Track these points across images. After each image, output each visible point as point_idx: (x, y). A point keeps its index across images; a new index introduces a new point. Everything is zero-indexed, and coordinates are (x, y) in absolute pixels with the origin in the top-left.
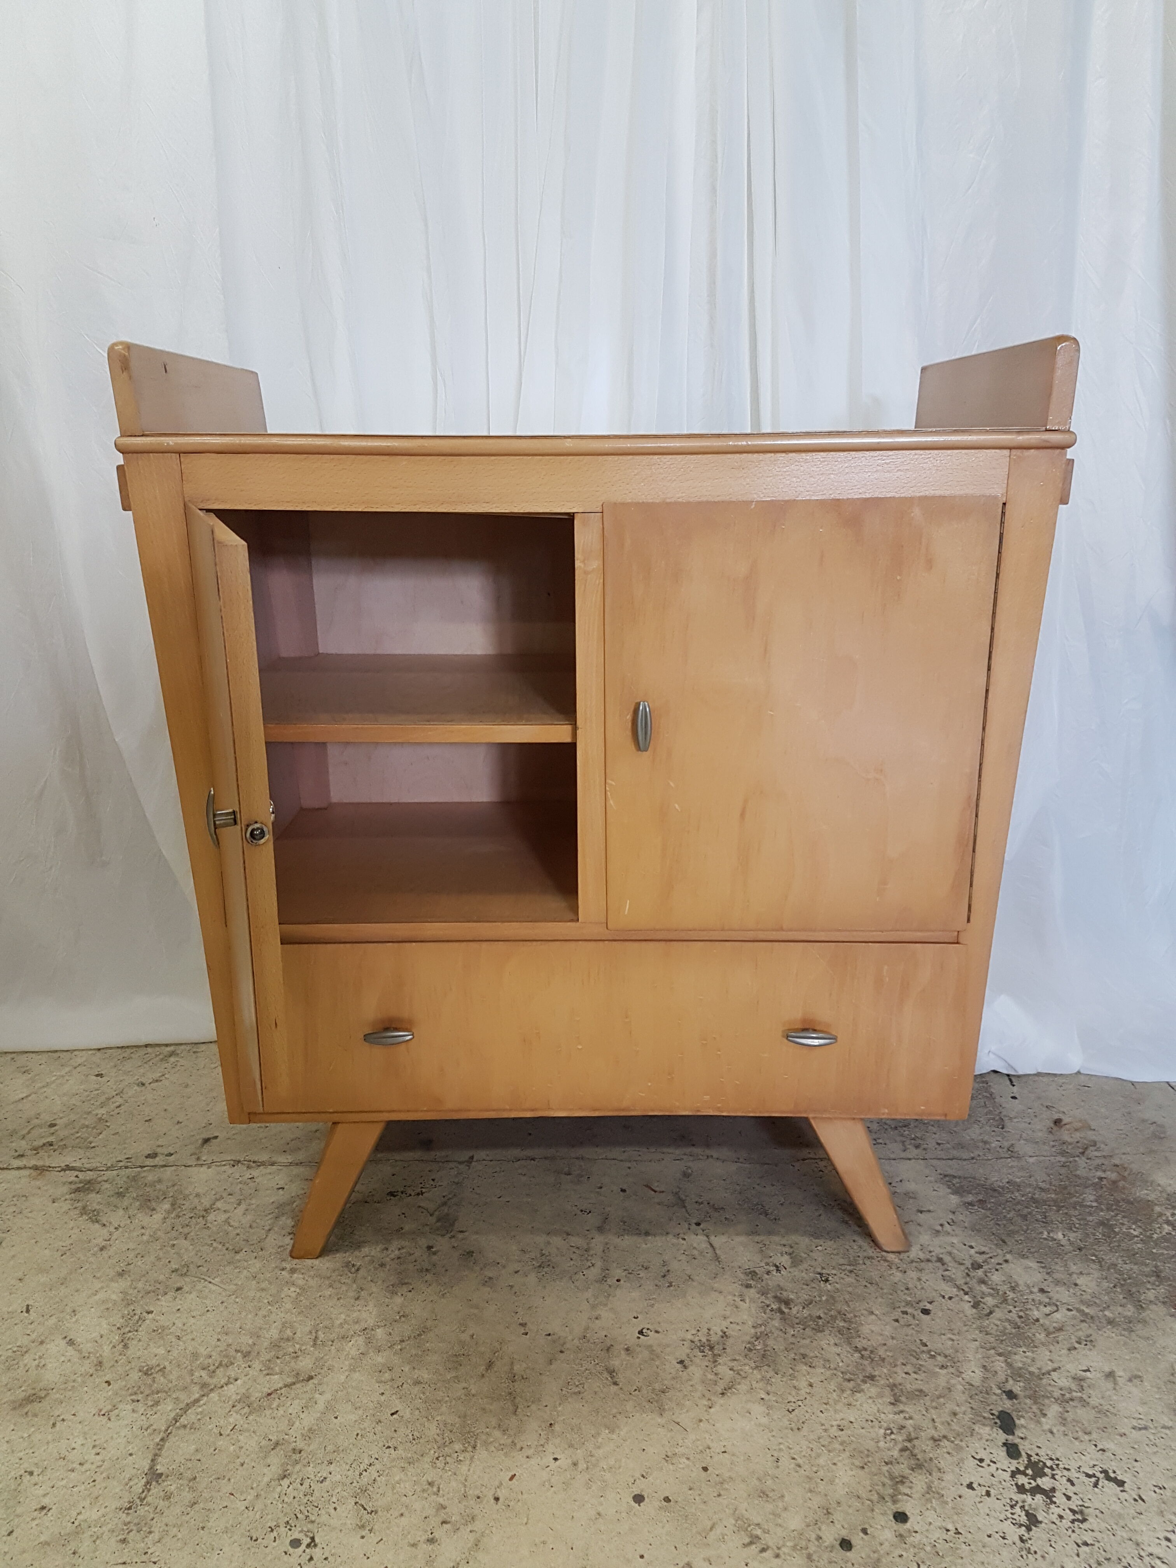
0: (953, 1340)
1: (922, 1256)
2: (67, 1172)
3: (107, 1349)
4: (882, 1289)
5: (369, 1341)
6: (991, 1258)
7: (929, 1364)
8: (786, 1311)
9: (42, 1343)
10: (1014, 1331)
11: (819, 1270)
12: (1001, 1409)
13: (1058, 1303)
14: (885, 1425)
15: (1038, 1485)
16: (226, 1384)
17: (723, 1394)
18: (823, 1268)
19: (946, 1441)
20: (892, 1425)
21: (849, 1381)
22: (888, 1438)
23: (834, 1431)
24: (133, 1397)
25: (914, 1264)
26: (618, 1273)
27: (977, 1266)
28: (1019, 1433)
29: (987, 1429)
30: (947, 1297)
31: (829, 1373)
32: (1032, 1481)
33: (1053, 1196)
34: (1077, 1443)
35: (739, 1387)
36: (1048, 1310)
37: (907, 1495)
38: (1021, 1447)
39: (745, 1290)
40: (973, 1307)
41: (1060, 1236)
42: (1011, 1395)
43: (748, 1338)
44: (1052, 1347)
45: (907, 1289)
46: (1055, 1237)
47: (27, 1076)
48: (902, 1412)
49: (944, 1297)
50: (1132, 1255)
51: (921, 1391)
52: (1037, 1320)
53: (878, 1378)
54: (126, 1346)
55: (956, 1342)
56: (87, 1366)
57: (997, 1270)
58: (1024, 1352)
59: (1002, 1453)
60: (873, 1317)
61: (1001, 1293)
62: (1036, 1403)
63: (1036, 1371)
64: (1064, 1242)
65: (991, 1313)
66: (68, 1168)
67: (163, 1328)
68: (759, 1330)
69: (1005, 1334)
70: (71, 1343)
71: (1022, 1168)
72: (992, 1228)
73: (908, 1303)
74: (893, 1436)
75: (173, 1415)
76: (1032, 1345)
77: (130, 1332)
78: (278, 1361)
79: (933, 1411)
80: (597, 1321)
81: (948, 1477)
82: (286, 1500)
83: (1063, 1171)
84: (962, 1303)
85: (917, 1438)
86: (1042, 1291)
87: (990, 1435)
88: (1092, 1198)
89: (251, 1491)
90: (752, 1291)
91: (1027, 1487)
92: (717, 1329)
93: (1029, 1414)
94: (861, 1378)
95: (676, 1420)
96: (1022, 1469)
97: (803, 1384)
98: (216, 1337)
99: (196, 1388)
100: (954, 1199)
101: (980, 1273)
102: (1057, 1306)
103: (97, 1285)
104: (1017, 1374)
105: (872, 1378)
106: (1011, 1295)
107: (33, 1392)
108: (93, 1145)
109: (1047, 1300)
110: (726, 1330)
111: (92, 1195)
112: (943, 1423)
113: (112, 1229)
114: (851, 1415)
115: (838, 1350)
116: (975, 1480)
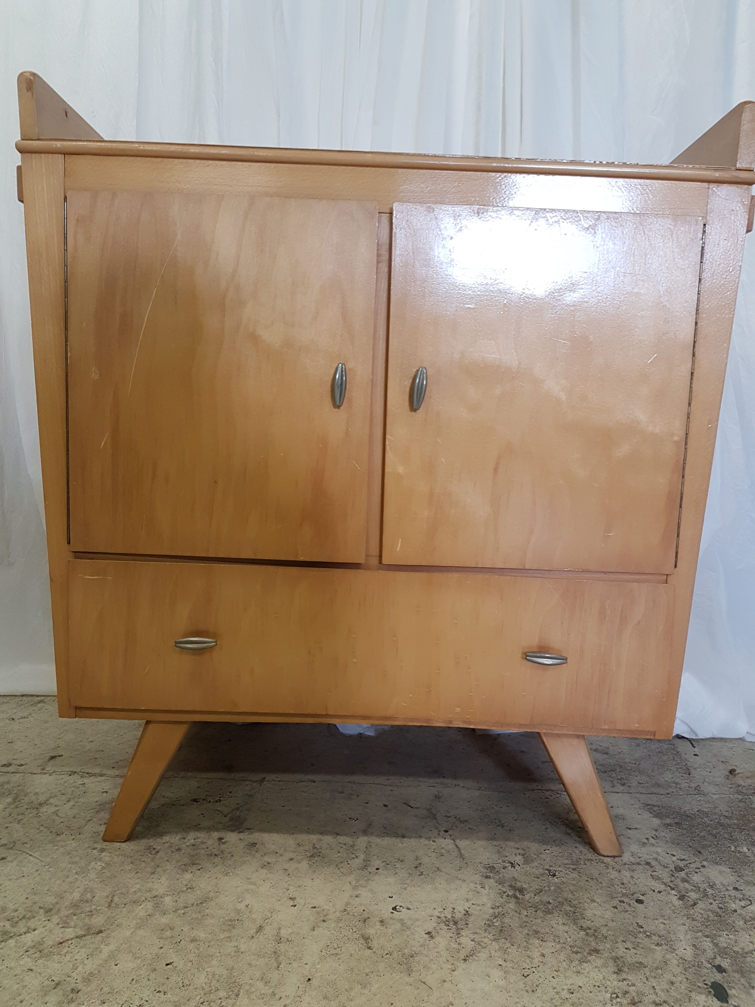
0: (664, 924)
1: (632, 860)
4: (601, 883)
5: (156, 906)
6: (691, 863)
7: (646, 942)
8: (520, 897)
10: (716, 918)
11: (547, 867)
12: (713, 980)
13: (751, 899)
14: (611, 990)
16: (25, 933)
17: (465, 960)
18: (551, 866)
20: (617, 991)
21: (577, 953)
22: (614, 1001)
23: (565, 994)
25: (627, 866)
26: (377, 863)
27: (679, 869)
28: (733, 1002)
29: (703, 997)
30: (656, 891)
31: (558, 946)
33: (735, 821)
35: (479, 955)
36: (743, 903)
39: (485, 881)
40: (679, 899)
41: (745, 849)
42: (720, 969)
43: (487, 916)
45: (623, 884)
46: (741, 850)
48: (624, 980)
51: (641, 963)
52: (736, 911)
53: (601, 952)
55: (667, 925)
57: (696, 873)
58: (727, 935)
60: (595, 904)
61: (701, 889)
62: (743, 976)
63: (740, 951)
64: (749, 854)
65: (695, 904)
68: (496, 911)
69: (709, 921)
71: (708, 802)
72: (689, 843)
73: (624, 895)
74: (618, 1000)
76: (734, 930)
78: (75, 918)
79: (652, 980)
80: (357, 899)
83: (741, 805)
84: (670, 896)
85: (640, 1002)
86: (736, 889)
87: (706, 1002)
90: (491, 880)
92: (461, 908)
93: (739, 986)
94: (587, 951)
95: (423, 981)
97: (536, 954)
98: (25, 896)
100: (656, 822)
101: (682, 874)
102: (750, 901)
104: (724, 952)
105: (597, 951)
106: (710, 891)
109: (741, 896)
110: (468, 909)
112: (662, 990)
114: (580, 981)
115: (566, 928)
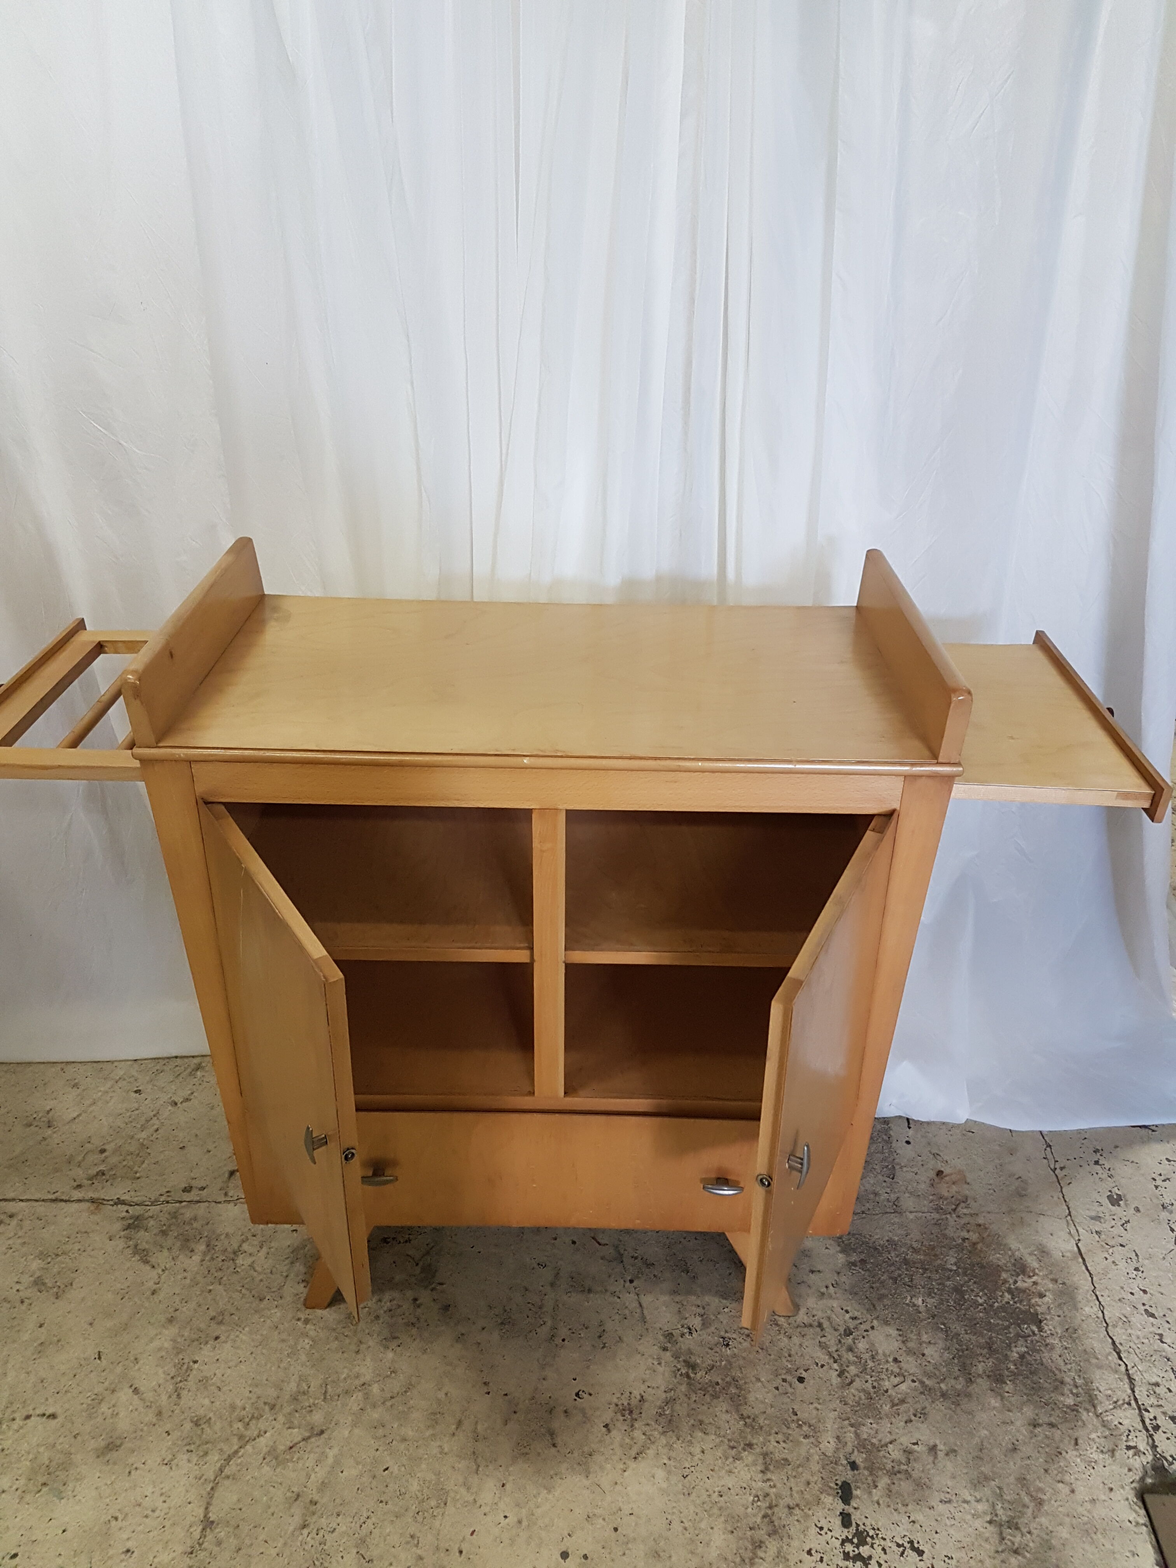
0: (818, 1409)
1: (806, 1320)
2: (119, 1206)
3: (164, 1397)
4: (770, 1355)
5: (366, 1396)
6: (861, 1323)
7: (795, 1433)
8: (692, 1375)
9: (114, 1391)
10: (866, 1401)
11: (722, 1334)
12: (844, 1479)
13: (906, 1374)
14: (754, 1492)
15: (859, 1553)
17: (635, 1458)
18: (726, 1332)
19: (797, 1508)
20: (759, 1493)
21: (733, 1448)
22: (755, 1505)
23: (715, 1496)
24: (188, 1447)
25: (799, 1330)
26: (564, 1332)
27: (848, 1332)
28: (854, 1503)
29: (831, 1498)
30: (819, 1364)
31: (718, 1440)
32: (856, 1549)
33: (922, 1257)
34: (895, 1514)
35: (648, 1451)
36: (896, 1381)
37: (762, 1558)
38: (853, 1517)
39: (662, 1353)
40: (839, 1376)
41: (919, 1302)
42: (853, 1466)
43: (659, 1403)
44: (893, 1420)
45: (790, 1356)
46: (916, 1302)
48: (768, 1480)
49: (817, 1364)
50: (973, 1325)
51: (786, 1460)
52: (887, 1391)
53: (755, 1446)
54: (179, 1396)
55: (820, 1412)
56: (151, 1417)
57: (864, 1337)
58: (871, 1424)
59: (838, 1521)
60: (760, 1384)
61: (863, 1361)
62: (871, 1474)
63: (877, 1443)
64: (922, 1308)
65: (851, 1382)
66: (119, 1202)
67: (207, 1378)
68: (668, 1395)
69: (859, 1404)
70: (136, 1392)
72: (866, 1291)
73: (789, 1371)
74: (759, 1503)
75: (219, 1465)
76: (878, 1417)
77: (181, 1381)
79: (792, 1480)
80: (544, 1382)
81: (795, 1543)
82: (306, 1548)
83: (934, 1230)
84: (831, 1371)
85: (776, 1506)
87: (832, 1504)
88: (953, 1260)
89: (281, 1539)
90: (668, 1354)
91: (851, 1554)
92: (636, 1393)
93: (865, 1485)
94: (742, 1445)
95: (598, 1483)
96: (850, 1537)
97: (697, 1450)
98: (248, 1389)
99: (235, 1440)
100: (841, 1258)
101: (850, 1340)
102: (904, 1377)
103: (152, 1332)
104: (862, 1445)
105: (750, 1445)
106: (871, 1364)
107: (111, 1440)
108: (138, 1175)
109: (897, 1370)
110: (643, 1394)
111: (142, 1233)
112: (797, 1492)
113: (160, 1271)
114: (730, 1481)
115: (727, 1417)
116: (814, 1546)
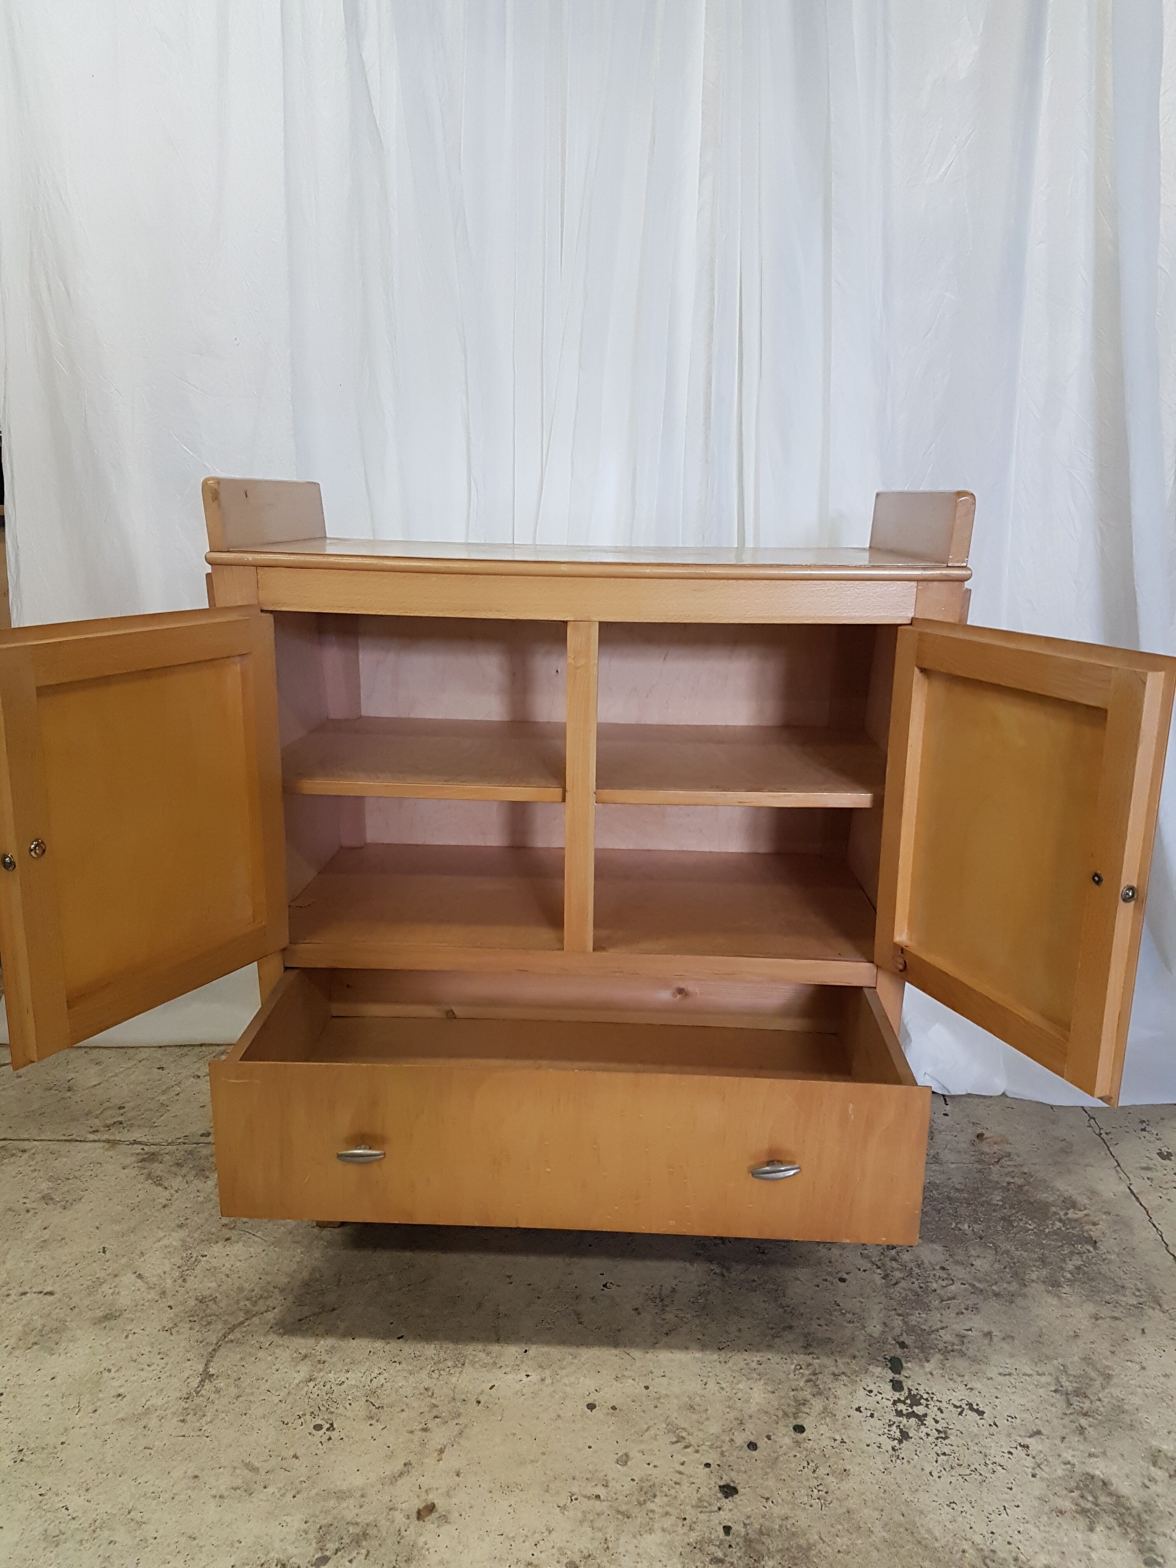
0: (862, 1302)
2: (135, 1146)
3: (169, 1282)
5: (382, 1284)
7: (840, 1319)
8: (727, 1274)
9: (116, 1276)
10: (913, 1298)
12: (893, 1354)
13: (954, 1279)
14: (796, 1362)
15: (913, 1412)
16: (266, 1311)
17: (667, 1334)
19: (843, 1376)
20: (801, 1363)
21: (772, 1329)
22: (797, 1372)
23: (754, 1365)
24: (191, 1319)
28: (904, 1373)
29: (879, 1369)
30: (862, 1270)
31: (755, 1322)
32: (909, 1408)
33: (965, 1195)
34: (951, 1382)
35: (681, 1329)
36: (944, 1283)
37: (807, 1413)
38: (904, 1384)
39: (695, 1258)
40: (883, 1278)
42: (903, 1345)
43: (691, 1294)
44: (944, 1312)
45: (830, 1262)
46: (961, 1228)
47: (97, 1068)
49: (860, 1270)
50: (1024, 1245)
51: (829, 1338)
52: (935, 1290)
53: (796, 1328)
54: (184, 1281)
55: (864, 1304)
56: (154, 1295)
58: (920, 1314)
59: (889, 1387)
60: (799, 1282)
61: (908, 1268)
62: (922, 1352)
63: (927, 1329)
64: (968, 1231)
65: (897, 1283)
66: (135, 1142)
67: (215, 1268)
68: (702, 1288)
69: (906, 1300)
70: (140, 1276)
71: (943, 1173)
73: (829, 1274)
74: (802, 1371)
75: (223, 1332)
76: (927, 1308)
77: (188, 1270)
78: (308, 1296)
80: (570, 1276)
81: (842, 1402)
82: (312, 1396)
83: (977, 1175)
84: (874, 1275)
85: (821, 1373)
86: (943, 1268)
87: (880, 1373)
88: (999, 1198)
89: (285, 1389)
90: (701, 1258)
91: (904, 1412)
92: (668, 1285)
93: (916, 1360)
94: (782, 1327)
95: (627, 1352)
96: (902, 1399)
97: (733, 1329)
98: (258, 1276)
99: (242, 1314)
102: (953, 1280)
103: (161, 1234)
104: (911, 1330)
106: (917, 1270)
107: (110, 1312)
108: (156, 1124)
109: (946, 1276)
110: (675, 1287)
111: (156, 1165)
113: (173, 1191)
114: (769, 1354)
116: (863, 1405)
